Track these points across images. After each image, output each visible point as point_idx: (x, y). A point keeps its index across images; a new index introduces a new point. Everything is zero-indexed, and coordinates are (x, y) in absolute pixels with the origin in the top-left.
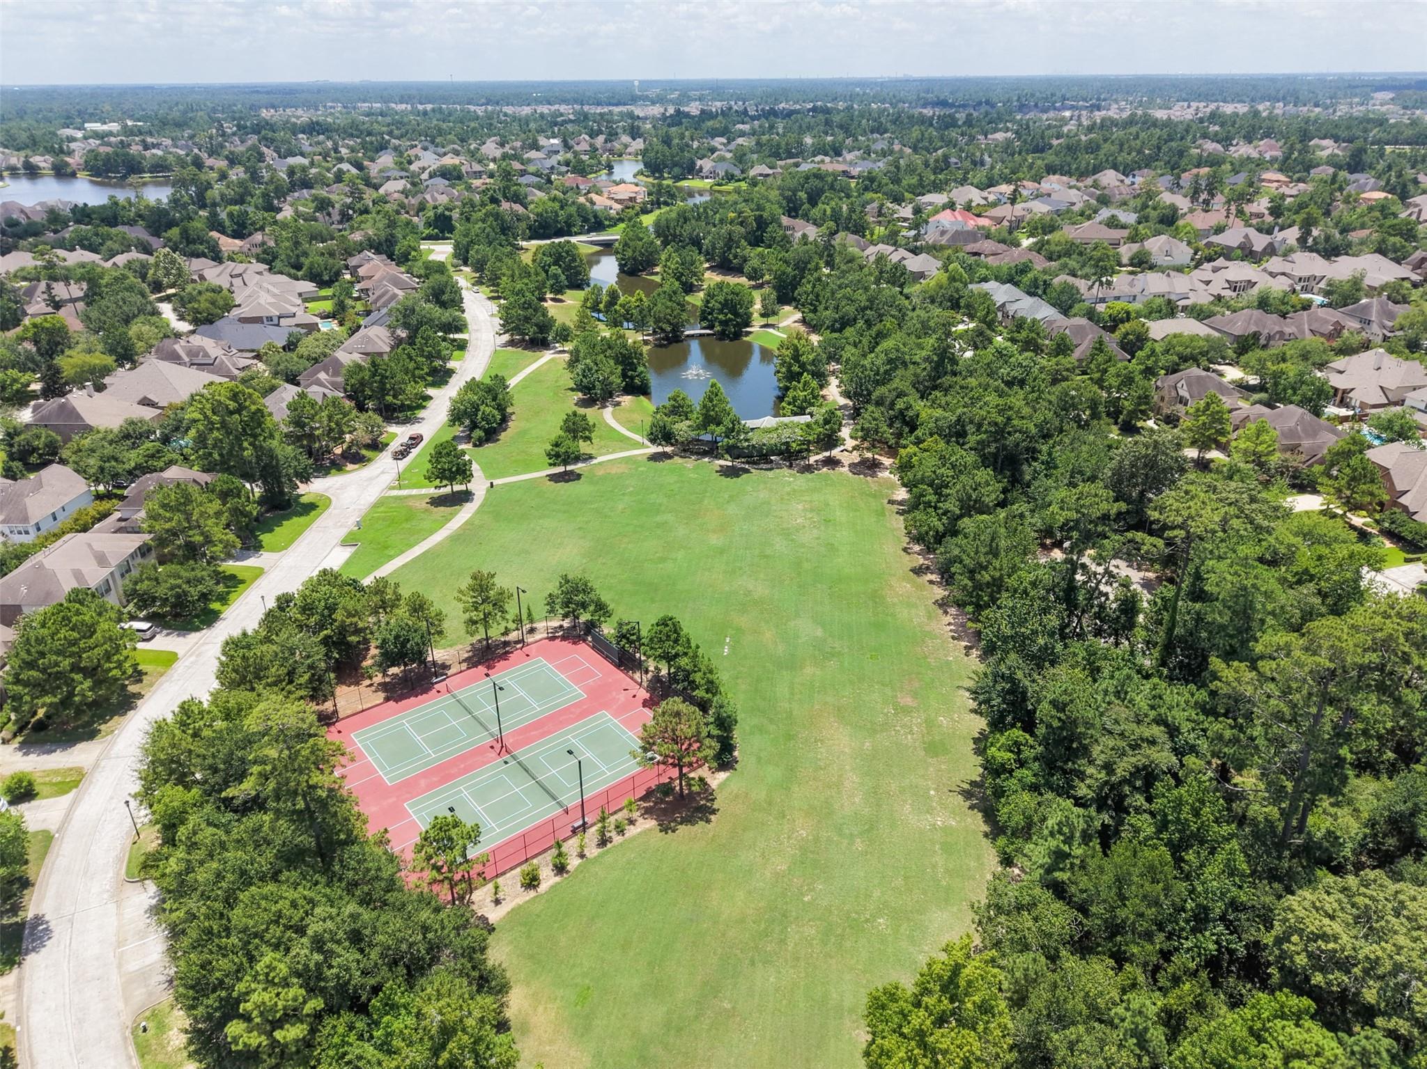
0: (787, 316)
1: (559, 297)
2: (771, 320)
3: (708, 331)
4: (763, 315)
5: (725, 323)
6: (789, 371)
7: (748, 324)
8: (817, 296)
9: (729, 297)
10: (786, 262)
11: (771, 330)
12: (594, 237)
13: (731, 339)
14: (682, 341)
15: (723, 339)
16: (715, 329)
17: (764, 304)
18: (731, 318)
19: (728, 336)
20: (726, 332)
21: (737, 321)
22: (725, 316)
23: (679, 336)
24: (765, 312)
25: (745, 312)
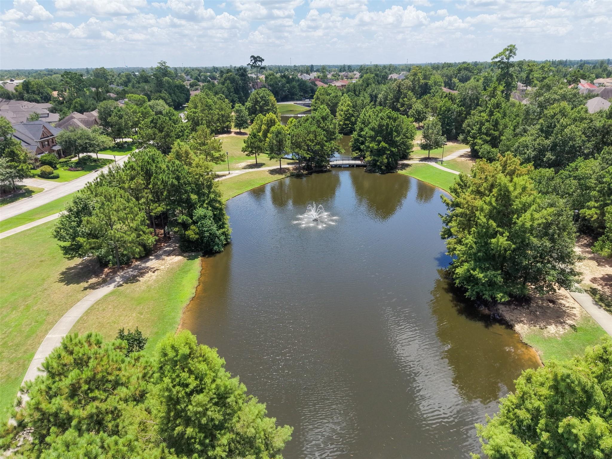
0: (451, 151)
1: (242, 130)
2: (434, 153)
3: (358, 162)
4: (424, 147)
5: (380, 152)
7: (405, 157)
8: (496, 124)
9: (384, 123)
10: (452, 99)
11: (433, 164)
12: (307, 101)
13: (383, 172)
14: (329, 171)
15: (374, 172)
16: (366, 159)
17: (425, 137)
18: (386, 148)
19: (380, 168)
20: (378, 163)
21: (392, 151)
22: (378, 145)
23: (323, 166)
24: (426, 145)
25: (404, 143)
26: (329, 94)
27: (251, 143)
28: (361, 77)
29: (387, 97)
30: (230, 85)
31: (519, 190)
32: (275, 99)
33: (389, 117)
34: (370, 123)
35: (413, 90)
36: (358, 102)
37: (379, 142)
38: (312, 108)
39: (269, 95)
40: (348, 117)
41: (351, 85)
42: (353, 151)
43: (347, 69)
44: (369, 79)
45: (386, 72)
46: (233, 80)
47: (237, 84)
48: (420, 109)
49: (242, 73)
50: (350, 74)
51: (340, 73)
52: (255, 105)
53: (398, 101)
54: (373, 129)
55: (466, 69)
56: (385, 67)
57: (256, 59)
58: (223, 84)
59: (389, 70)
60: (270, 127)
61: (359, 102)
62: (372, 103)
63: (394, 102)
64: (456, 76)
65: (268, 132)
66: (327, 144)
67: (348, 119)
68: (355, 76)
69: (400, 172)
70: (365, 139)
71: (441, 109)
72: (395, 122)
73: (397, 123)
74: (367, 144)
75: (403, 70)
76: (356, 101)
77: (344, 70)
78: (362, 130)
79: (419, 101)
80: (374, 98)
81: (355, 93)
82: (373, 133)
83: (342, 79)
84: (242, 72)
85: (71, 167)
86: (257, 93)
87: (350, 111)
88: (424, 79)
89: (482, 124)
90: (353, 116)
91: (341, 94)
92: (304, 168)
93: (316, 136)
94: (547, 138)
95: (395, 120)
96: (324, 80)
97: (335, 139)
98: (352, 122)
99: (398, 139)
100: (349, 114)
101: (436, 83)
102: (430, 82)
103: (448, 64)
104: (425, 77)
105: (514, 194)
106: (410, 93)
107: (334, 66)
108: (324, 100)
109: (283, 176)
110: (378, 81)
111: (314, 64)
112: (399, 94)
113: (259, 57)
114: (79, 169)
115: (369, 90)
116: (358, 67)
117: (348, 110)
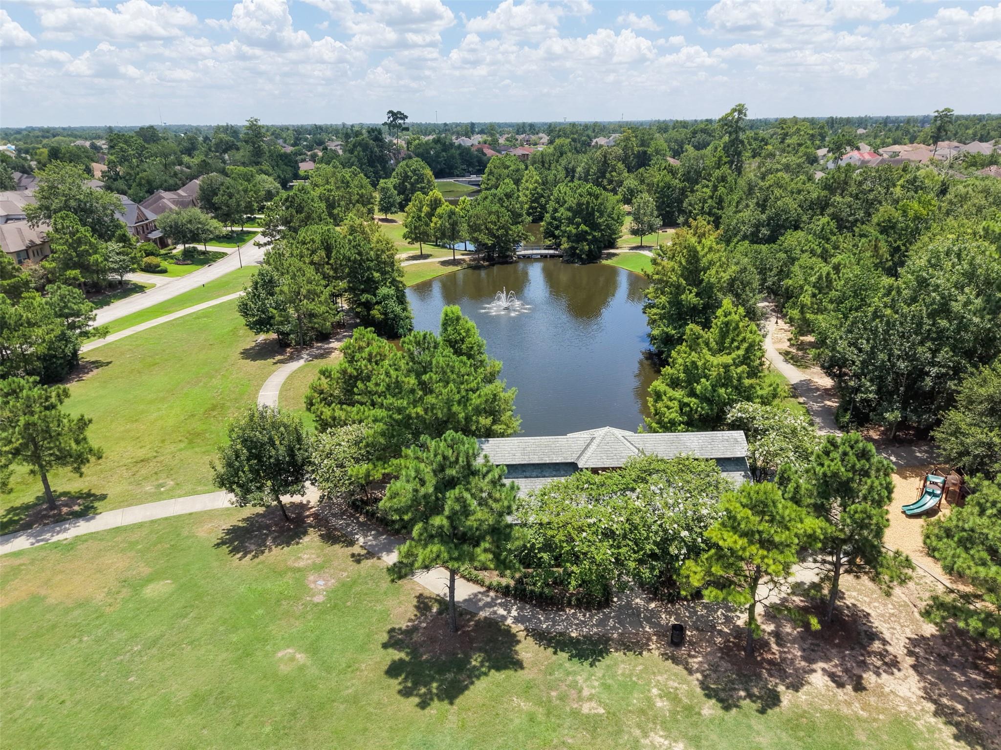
2: (647, 239)
3: (551, 252)
4: (634, 232)
5: (580, 237)
6: (676, 302)
7: (612, 244)
9: (584, 200)
10: (672, 172)
11: (646, 253)
12: (474, 178)
13: (583, 262)
14: (516, 262)
15: (573, 262)
16: (562, 247)
17: (637, 219)
18: (586, 232)
19: (579, 257)
20: (578, 251)
21: (594, 236)
22: (577, 228)
23: (508, 256)
24: (638, 230)
25: (608, 227)
26: (507, 167)
27: (415, 227)
28: (551, 142)
29: (589, 171)
30: (361, 153)
31: (706, 250)
32: (431, 173)
33: (590, 194)
34: (565, 202)
35: (625, 160)
36: (549, 177)
37: (578, 225)
38: (483, 186)
39: (423, 168)
40: (536, 198)
41: (538, 154)
42: (545, 238)
43: (527, 129)
44: (563, 146)
45: (588, 136)
46: (365, 147)
47: (372, 152)
48: (632, 186)
49: (376, 136)
50: (534, 138)
51: (517, 136)
52: (403, 182)
53: (604, 177)
54: (569, 209)
55: (704, 131)
56: (586, 127)
57: (395, 115)
58: (351, 152)
59: (594, 131)
60: (435, 209)
61: (551, 178)
62: (569, 179)
63: (598, 178)
64: (689, 142)
65: (433, 215)
66: (513, 227)
67: (536, 200)
68: (542, 141)
69: (604, 262)
70: (560, 222)
71: (658, 185)
72: (597, 200)
73: (599, 201)
74: (563, 228)
75: (614, 131)
76: (546, 176)
77: (524, 132)
78: (556, 210)
79: (632, 176)
80: (570, 173)
81: (543, 166)
82: (570, 214)
83: (522, 145)
84: (375, 133)
85: (179, 260)
86: (407, 165)
87: (539, 190)
88: (642, 145)
89: (705, 202)
90: (543, 196)
91: (523, 167)
92: (484, 259)
93: (499, 217)
94: (763, 212)
95: (597, 197)
96: (494, 145)
97: (522, 222)
98: (542, 205)
99: (601, 221)
100: (538, 193)
101: (657, 152)
102: (650, 150)
103: (681, 122)
104: (643, 143)
105: (701, 254)
106: (620, 165)
107: (506, 124)
108: (500, 175)
109: (459, 268)
110: (576, 149)
111: (474, 122)
112: (605, 166)
113: (399, 113)
114: (189, 262)
115: (563, 162)
116: (546, 127)
117: (536, 187)
